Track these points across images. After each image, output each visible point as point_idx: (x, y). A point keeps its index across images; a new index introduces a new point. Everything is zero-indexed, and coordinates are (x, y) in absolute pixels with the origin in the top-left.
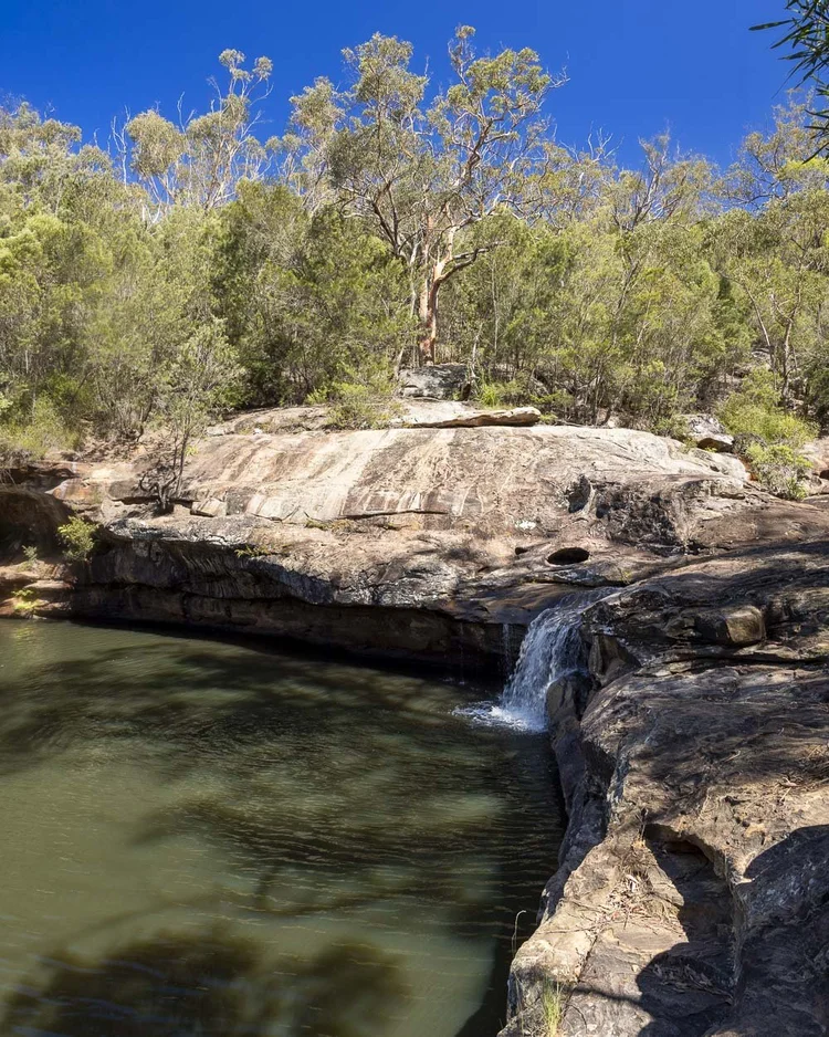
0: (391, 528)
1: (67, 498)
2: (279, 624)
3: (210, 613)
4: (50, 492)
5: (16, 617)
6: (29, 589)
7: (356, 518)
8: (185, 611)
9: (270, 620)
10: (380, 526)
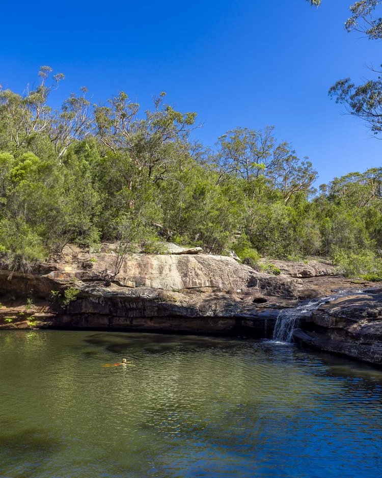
0: (202, 292)
1: (56, 279)
2: (157, 325)
3: (122, 323)
4: (46, 276)
5: (28, 329)
6: (33, 317)
7: (189, 288)
8: (110, 323)
9: (152, 324)
10: (198, 291)
